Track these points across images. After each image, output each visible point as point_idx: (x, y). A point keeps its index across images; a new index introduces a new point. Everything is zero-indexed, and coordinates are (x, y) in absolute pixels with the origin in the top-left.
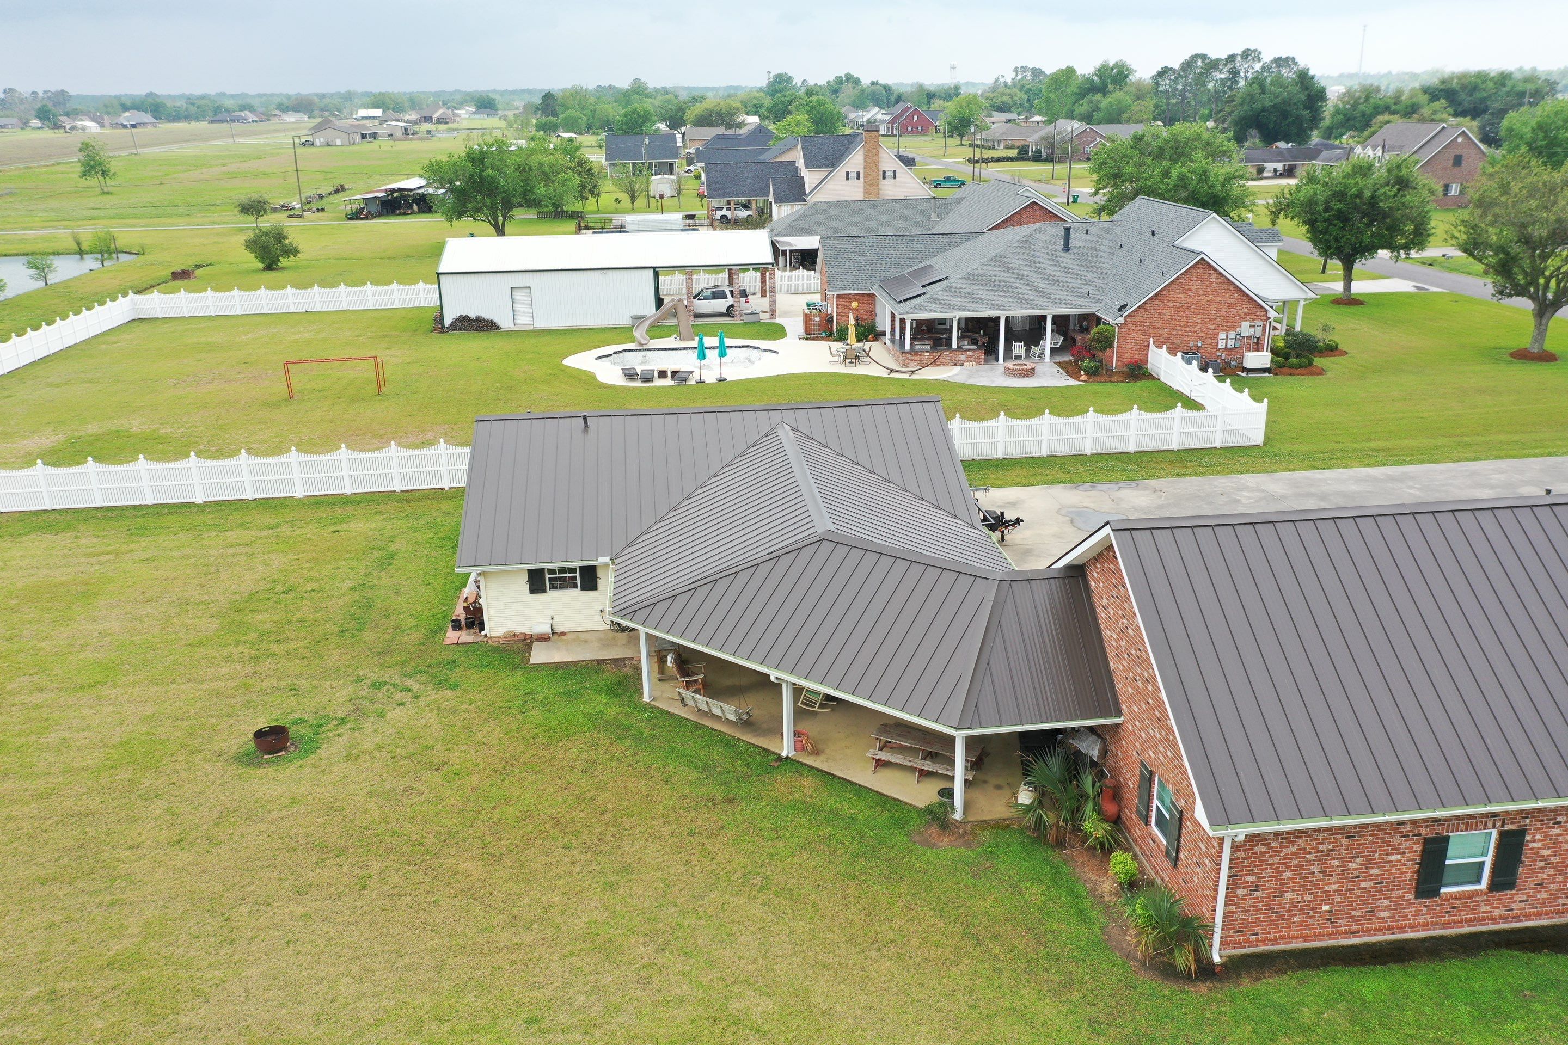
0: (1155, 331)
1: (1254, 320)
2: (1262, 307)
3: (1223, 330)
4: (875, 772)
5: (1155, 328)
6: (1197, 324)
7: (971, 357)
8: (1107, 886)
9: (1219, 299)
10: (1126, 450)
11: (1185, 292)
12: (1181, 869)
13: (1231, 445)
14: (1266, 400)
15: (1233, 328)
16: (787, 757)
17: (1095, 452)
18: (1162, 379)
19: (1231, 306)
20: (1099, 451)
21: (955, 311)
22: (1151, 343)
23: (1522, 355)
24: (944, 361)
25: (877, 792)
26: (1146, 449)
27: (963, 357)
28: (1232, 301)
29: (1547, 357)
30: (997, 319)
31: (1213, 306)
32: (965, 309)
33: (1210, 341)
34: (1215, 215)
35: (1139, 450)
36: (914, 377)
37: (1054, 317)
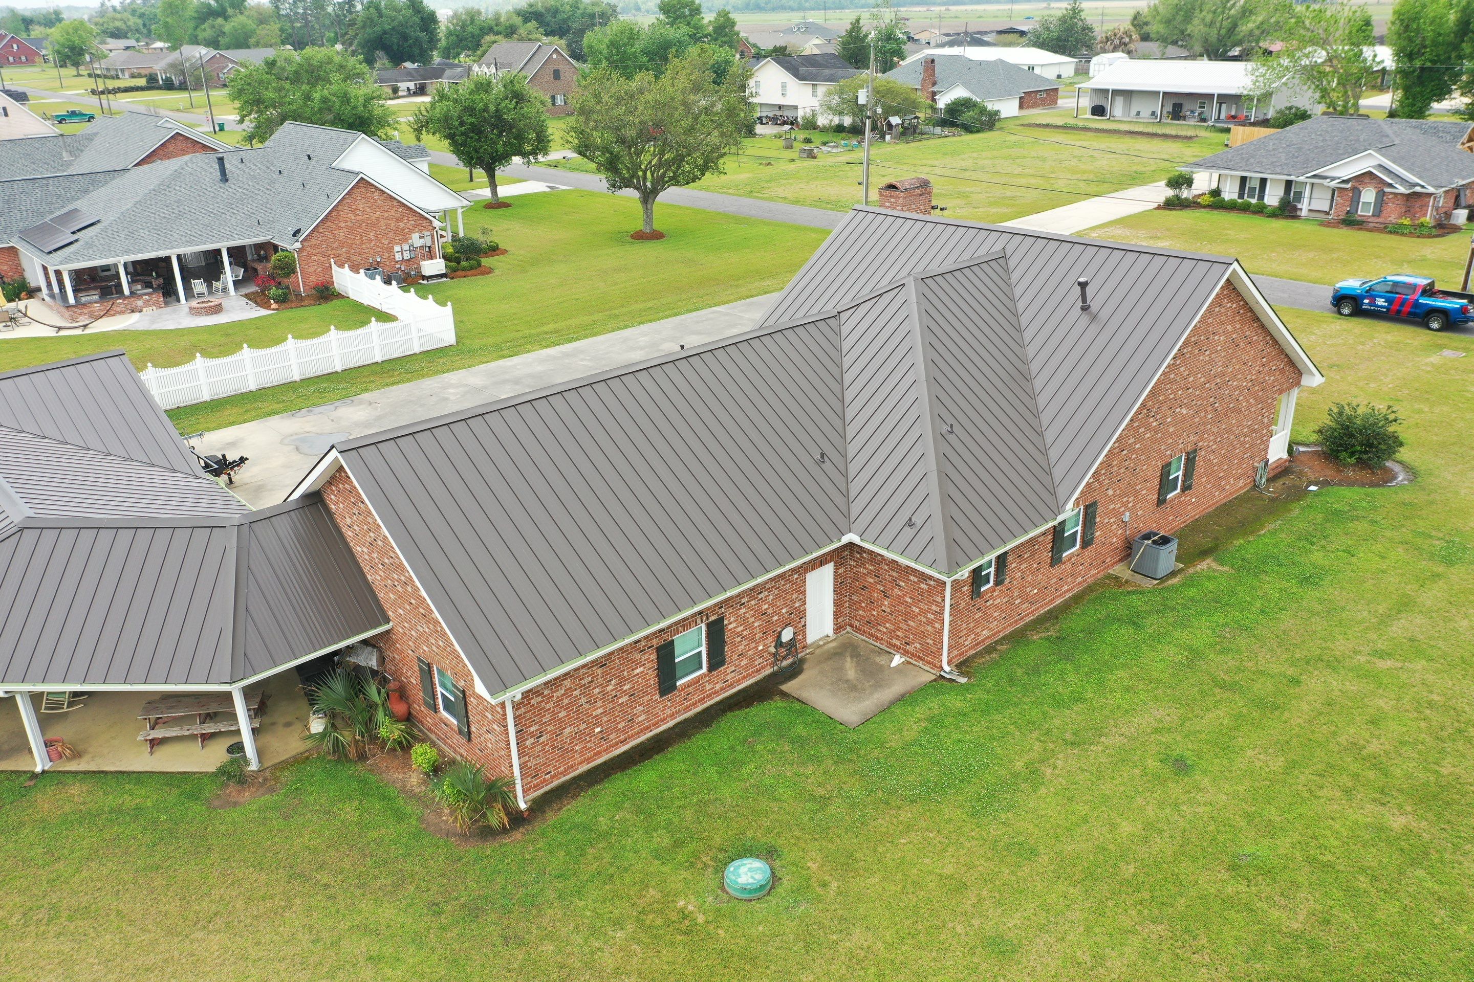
0: (334, 252)
1: (421, 231)
2: (427, 219)
3: (397, 243)
4: (151, 753)
5: (333, 249)
6: (371, 241)
7: (149, 301)
8: (414, 780)
9: (386, 215)
10: (334, 370)
11: (353, 211)
12: (475, 740)
13: (429, 349)
14: (449, 303)
15: (405, 240)
16: (44, 772)
17: (303, 377)
18: (351, 297)
19: (399, 220)
20: (308, 376)
21: (117, 255)
22: (333, 263)
23: (639, 236)
24: (118, 309)
25: (160, 773)
26: (352, 366)
27: (140, 303)
28: (398, 215)
29: (657, 236)
30: (168, 259)
31: (382, 223)
32: (128, 252)
33: (387, 255)
34: (363, 135)
35: (345, 368)
36: (87, 331)
37: (229, 250)
